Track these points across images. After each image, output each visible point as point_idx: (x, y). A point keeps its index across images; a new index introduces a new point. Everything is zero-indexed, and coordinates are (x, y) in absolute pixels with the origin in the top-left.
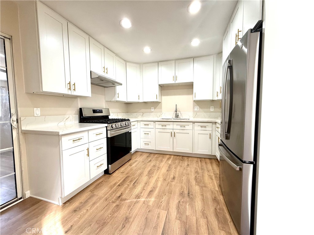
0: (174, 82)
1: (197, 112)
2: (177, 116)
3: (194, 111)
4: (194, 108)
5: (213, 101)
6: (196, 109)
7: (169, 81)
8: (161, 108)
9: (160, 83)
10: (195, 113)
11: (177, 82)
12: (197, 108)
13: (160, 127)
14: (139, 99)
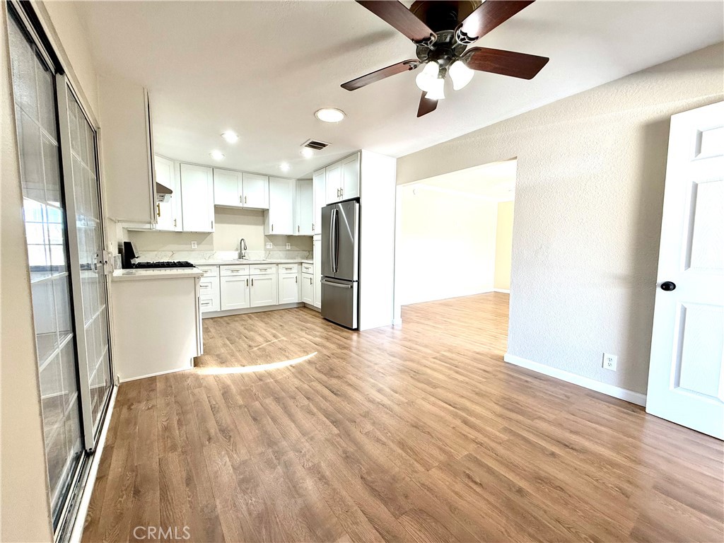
0: (241, 205)
1: (270, 250)
2: (241, 256)
3: (266, 250)
4: (265, 245)
5: (289, 237)
6: (268, 247)
7: (232, 201)
8: (212, 244)
9: (218, 203)
10: (268, 252)
11: (245, 205)
12: (270, 246)
13: (229, 273)
14: (175, 225)
